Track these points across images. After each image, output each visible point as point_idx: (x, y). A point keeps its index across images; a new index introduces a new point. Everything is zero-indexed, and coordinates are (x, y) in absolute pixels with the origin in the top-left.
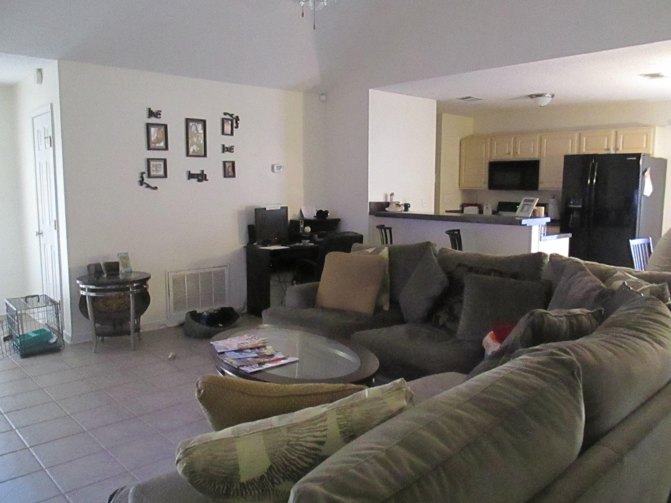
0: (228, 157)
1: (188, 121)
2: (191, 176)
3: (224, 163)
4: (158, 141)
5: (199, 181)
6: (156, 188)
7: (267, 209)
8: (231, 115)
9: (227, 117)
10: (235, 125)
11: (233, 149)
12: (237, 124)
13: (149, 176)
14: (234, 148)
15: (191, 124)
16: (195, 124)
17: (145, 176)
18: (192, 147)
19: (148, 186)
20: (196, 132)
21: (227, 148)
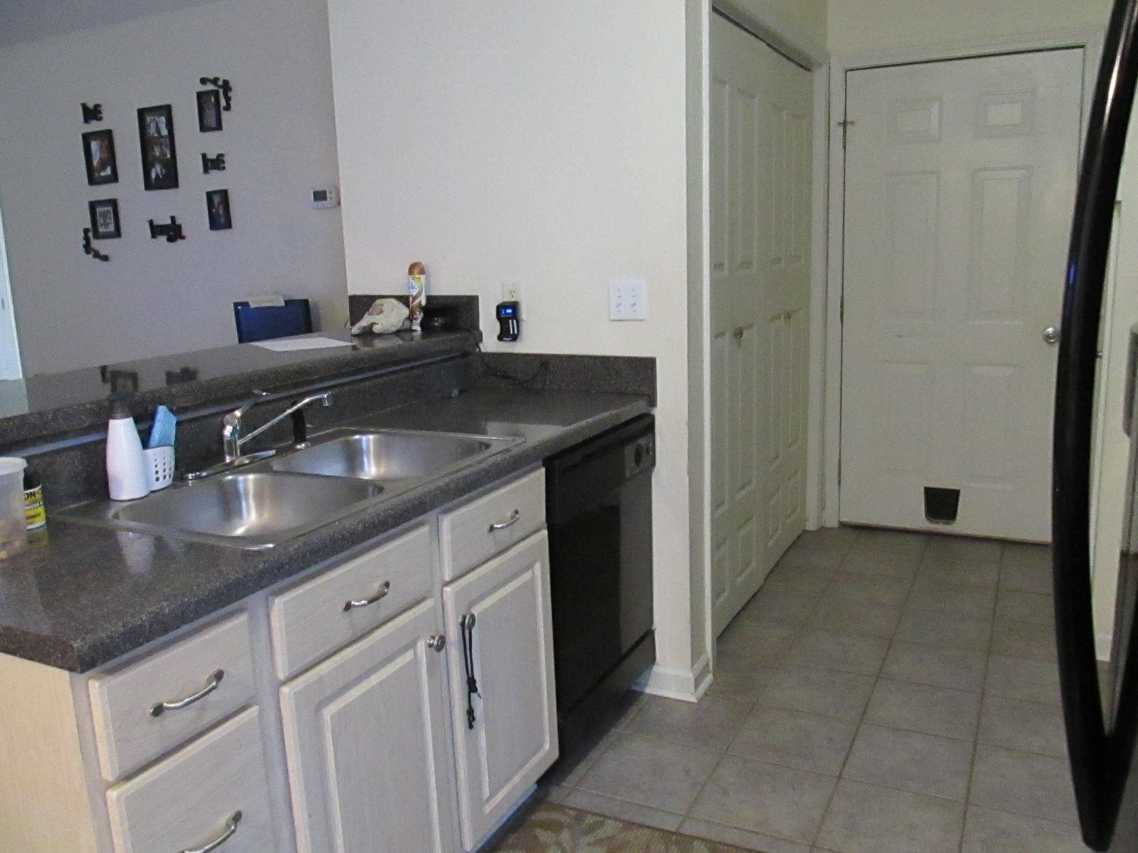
0: (216, 181)
1: (142, 113)
2: (156, 230)
3: (210, 195)
4: (103, 167)
5: (171, 240)
6: (105, 258)
7: (252, 306)
8: (215, 81)
9: (210, 87)
10: (223, 103)
11: (223, 162)
12: (228, 100)
13: (97, 236)
14: (225, 158)
15: (148, 119)
16: (155, 119)
17: (91, 235)
18: (154, 170)
19: (97, 255)
20: (156, 135)
21: (212, 161)
